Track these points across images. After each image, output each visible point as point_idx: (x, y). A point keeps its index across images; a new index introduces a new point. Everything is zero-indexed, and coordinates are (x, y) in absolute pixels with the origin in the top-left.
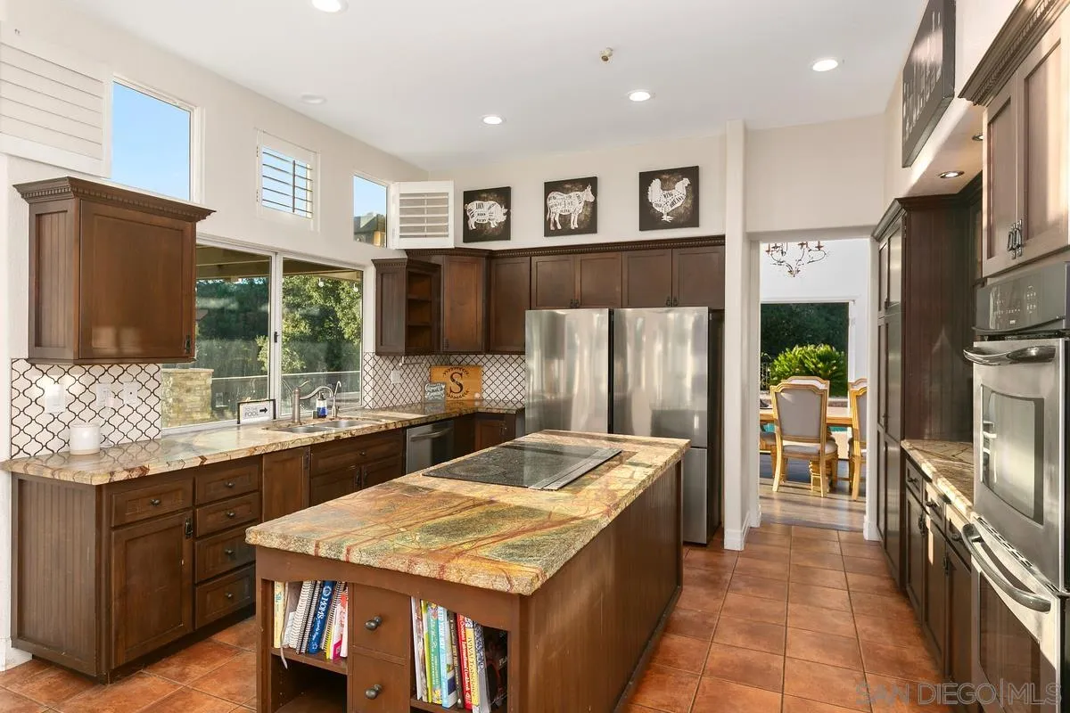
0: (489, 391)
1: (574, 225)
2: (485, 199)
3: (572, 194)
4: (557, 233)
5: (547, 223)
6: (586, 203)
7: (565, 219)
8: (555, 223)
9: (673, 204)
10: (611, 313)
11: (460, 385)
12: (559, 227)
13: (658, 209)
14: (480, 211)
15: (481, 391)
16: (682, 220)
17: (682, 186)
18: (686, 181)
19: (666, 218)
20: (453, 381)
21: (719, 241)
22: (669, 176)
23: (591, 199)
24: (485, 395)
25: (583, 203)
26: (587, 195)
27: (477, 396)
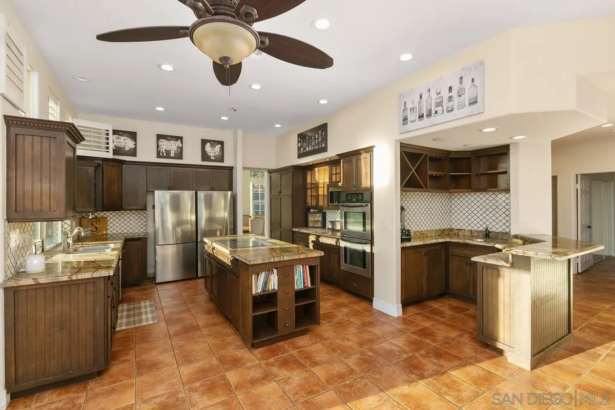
0: (111, 229)
1: (172, 155)
2: (121, 135)
3: (171, 142)
4: (163, 157)
5: (158, 152)
6: (178, 147)
7: (168, 152)
8: (163, 153)
9: (215, 153)
10: (196, 193)
11: (96, 228)
12: (165, 155)
13: (209, 154)
14: (118, 140)
15: (107, 230)
17: (218, 147)
18: (220, 146)
19: (212, 158)
20: (93, 225)
21: (231, 169)
22: (214, 143)
23: (181, 145)
24: (108, 232)
25: (176, 147)
26: (179, 143)
27: (105, 232)
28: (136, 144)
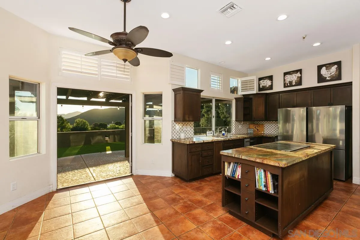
0: (266, 131)
1: (294, 84)
2: (265, 79)
3: (293, 75)
4: (288, 86)
5: (285, 84)
6: (298, 77)
8: (287, 84)
9: (331, 74)
10: (307, 109)
11: (258, 129)
12: (289, 85)
13: (325, 76)
14: (263, 83)
15: (264, 131)
16: (334, 79)
18: (336, 66)
19: (328, 78)
20: (256, 128)
21: (350, 84)
22: (328, 66)
23: (300, 75)
24: (265, 132)
25: (297, 77)
26: (299, 75)
27: (262, 132)
28: (272, 83)
